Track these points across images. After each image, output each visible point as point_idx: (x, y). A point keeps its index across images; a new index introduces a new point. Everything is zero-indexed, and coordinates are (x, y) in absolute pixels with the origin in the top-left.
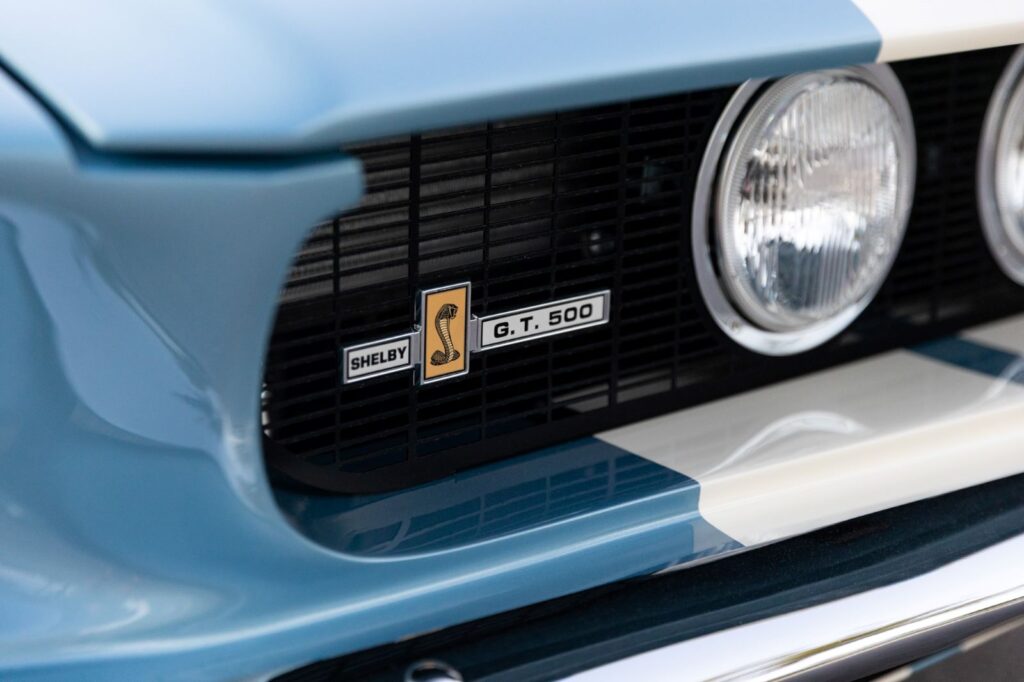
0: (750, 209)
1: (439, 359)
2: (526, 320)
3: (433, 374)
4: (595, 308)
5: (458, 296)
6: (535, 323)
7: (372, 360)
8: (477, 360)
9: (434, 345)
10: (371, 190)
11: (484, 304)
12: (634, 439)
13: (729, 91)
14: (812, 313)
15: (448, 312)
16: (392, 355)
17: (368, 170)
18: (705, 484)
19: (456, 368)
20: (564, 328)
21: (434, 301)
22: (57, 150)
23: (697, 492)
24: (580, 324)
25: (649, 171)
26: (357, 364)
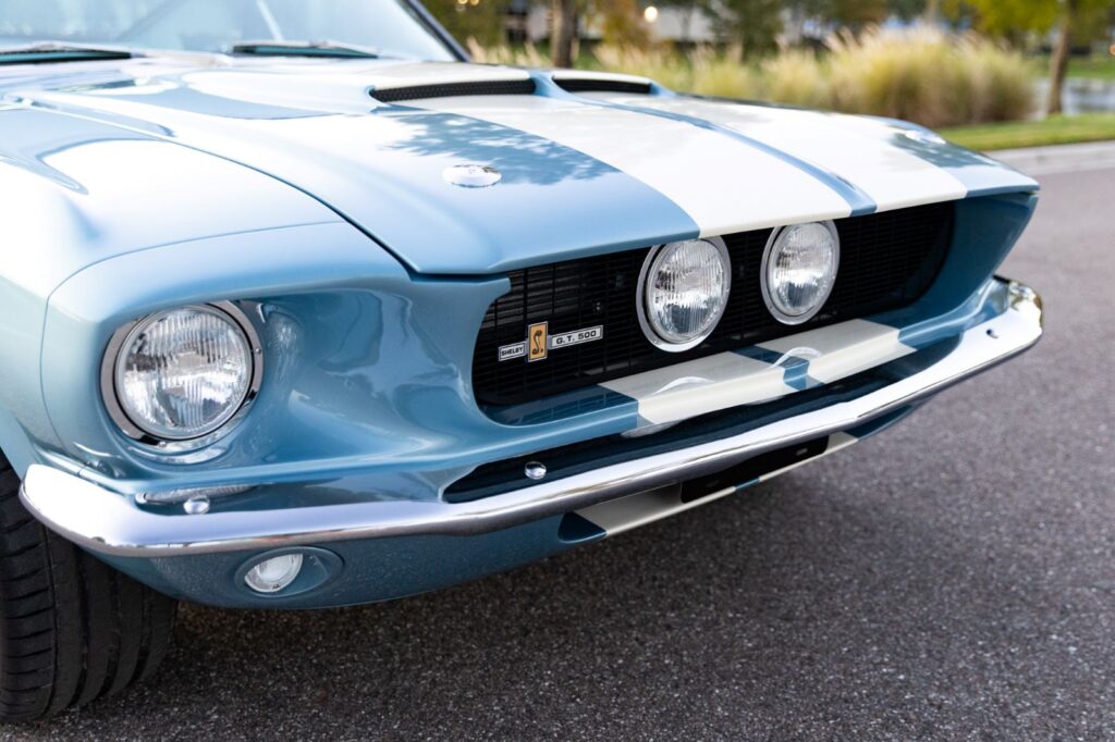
0: (662, 292)
1: (535, 352)
2: (569, 337)
3: (533, 358)
4: (597, 333)
5: (543, 327)
6: (573, 338)
7: (510, 352)
8: (551, 353)
9: (533, 346)
10: (512, 286)
11: (552, 331)
12: (613, 386)
13: (647, 250)
14: (689, 335)
15: (539, 334)
16: (517, 350)
17: (511, 279)
18: (641, 401)
19: (542, 356)
20: (584, 340)
21: (534, 329)
22: (404, 274)
23: (637, 406)
24: (591, 339)
25: (619, 278)
26: (504, 353)
